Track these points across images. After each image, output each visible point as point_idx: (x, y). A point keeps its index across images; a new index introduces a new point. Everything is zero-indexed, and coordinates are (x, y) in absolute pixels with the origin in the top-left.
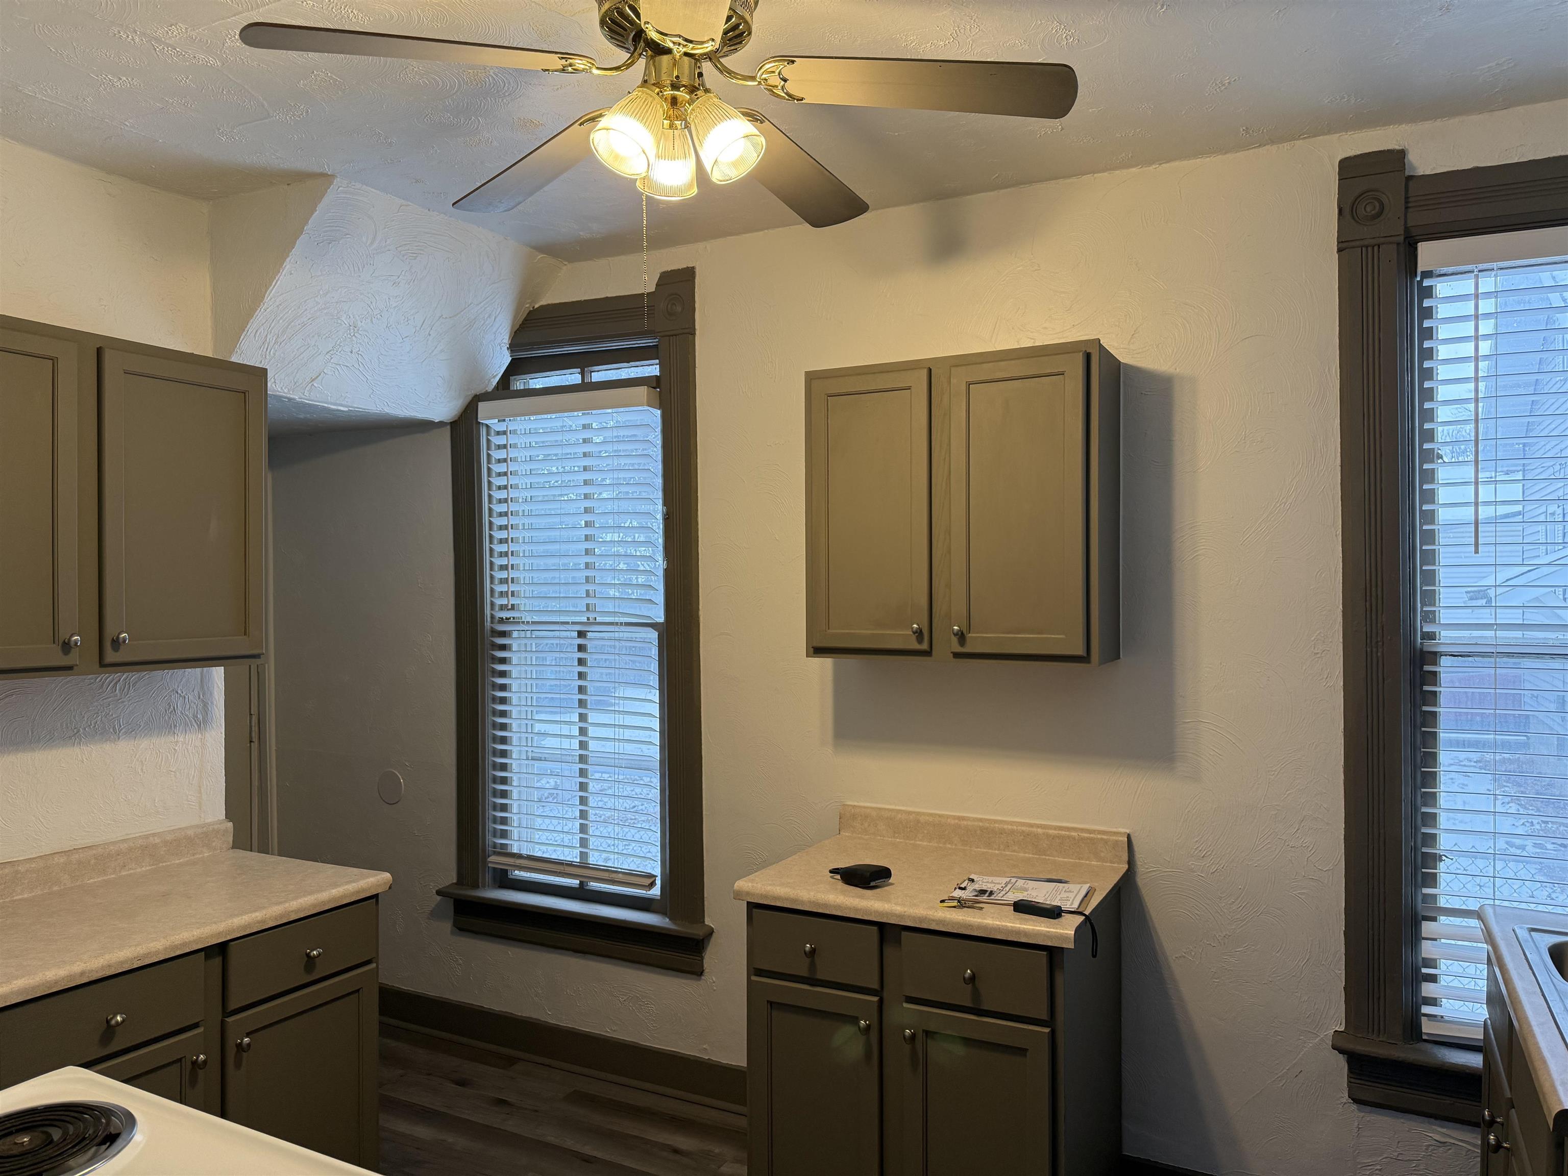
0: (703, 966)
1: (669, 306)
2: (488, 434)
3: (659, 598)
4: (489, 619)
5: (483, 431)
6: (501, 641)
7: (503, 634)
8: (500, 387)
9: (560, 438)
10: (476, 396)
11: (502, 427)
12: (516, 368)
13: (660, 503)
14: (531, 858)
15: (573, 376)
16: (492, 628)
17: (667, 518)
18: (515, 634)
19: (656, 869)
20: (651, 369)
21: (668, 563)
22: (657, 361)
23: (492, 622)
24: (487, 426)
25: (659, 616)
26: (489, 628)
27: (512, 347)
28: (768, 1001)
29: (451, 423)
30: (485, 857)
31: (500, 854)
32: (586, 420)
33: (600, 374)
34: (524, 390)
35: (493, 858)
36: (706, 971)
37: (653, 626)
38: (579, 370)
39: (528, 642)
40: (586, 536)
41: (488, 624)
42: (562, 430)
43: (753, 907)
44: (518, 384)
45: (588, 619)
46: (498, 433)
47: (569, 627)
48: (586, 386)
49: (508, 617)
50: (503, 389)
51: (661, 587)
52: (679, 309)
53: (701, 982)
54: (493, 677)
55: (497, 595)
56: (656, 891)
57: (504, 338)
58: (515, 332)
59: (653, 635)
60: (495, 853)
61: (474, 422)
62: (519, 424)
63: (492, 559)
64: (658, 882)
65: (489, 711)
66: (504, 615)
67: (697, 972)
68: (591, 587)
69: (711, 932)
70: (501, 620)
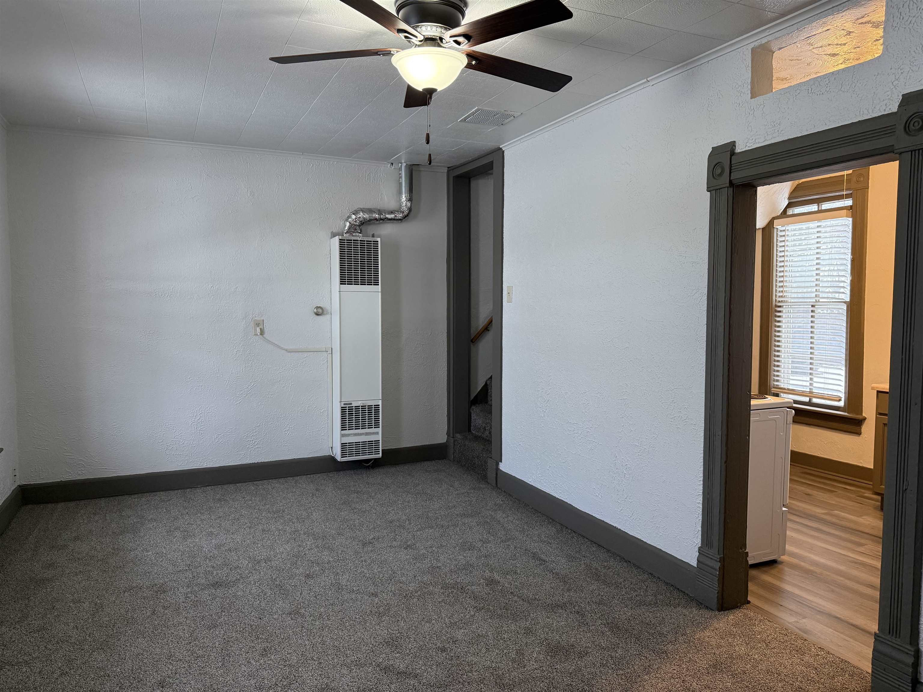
0: (861, 431)
1: (858, 179)
2: (777, 231)
3: (848, 291)
4: (774, 301)
5: (775, 230)
6: (779, 309)
7: (780, 307)
8: (783, 213)
9: (808, 231)
10: (773, 218)
11: (783, 228)
12: (790, 205)
13: (850, 254)
14: (788, 389)
15: (814, 207)
16: (775, 304)
17: (853, 261)
18: (784, 307)
19: (842, 396)
20: (849, 202)
21: (852, 277)
22: (851, 199)
23: (775, 302)
24: (777, 228)
25: (848, 299)
26: (774, 304)
27: (789, 198)
28: (883, 423)
29: (762, 228)
30: (770, 389)
31: (776, 388)
32: (819, 224)
33: (826, 206)
34: (792, 214)
35: (773, 389)
36: (862, 433)
37: (845, 302)
38: (817, 204)
39: (789, 309)
40: (817, 268)
41: (774, 303)
42: (808, 228)
43: (878, 392)
44: (790, 212)
45: (816, 300)
46: (781, 231)
47: (808, 304)
48: (819, 211)
49: (782, 300)
50: (784, 214)
51: (849, 288)
52: (862, 179)
53: (860, 437)
54: (775, 322)
55: (778, 292)
56: (841, 404)
57: (787, 195)
58: (791, 193)
59: (845, 307)
60: (774, 388)
61: (772, 227)
62: (790, 227)
63: (777, 273)
64: (843, 399)
65: (773, 335)
66: (780, 299)
67: (859, 433)
68: (817, 288)
69: (865, 419)
70: (779, 302)
